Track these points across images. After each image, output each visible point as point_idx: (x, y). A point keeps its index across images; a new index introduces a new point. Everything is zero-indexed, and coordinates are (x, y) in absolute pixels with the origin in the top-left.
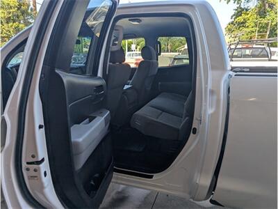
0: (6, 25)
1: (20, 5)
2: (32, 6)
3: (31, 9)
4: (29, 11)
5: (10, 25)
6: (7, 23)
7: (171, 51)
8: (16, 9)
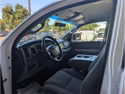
0: (18, 20)
1: (24, 12)
2: (29, 12)
3: (29, 13)
4: (28, 14)
5: (19, 20)
6: (18, 19)
7: (89, 30)
8: (22, 13)
